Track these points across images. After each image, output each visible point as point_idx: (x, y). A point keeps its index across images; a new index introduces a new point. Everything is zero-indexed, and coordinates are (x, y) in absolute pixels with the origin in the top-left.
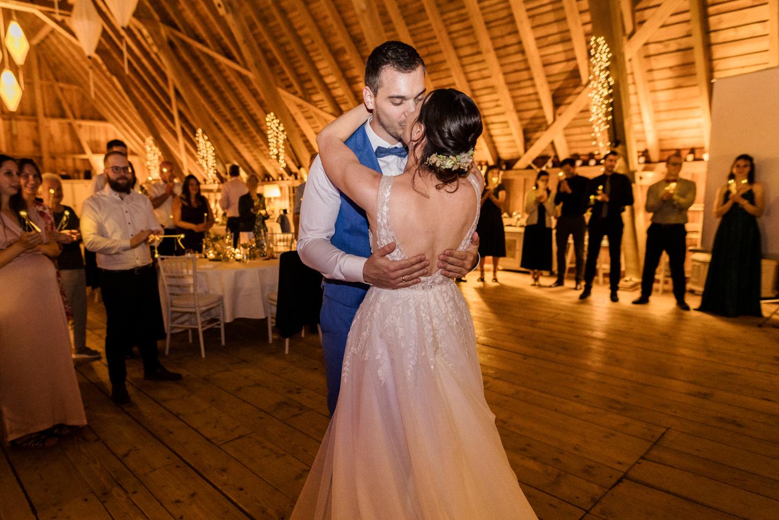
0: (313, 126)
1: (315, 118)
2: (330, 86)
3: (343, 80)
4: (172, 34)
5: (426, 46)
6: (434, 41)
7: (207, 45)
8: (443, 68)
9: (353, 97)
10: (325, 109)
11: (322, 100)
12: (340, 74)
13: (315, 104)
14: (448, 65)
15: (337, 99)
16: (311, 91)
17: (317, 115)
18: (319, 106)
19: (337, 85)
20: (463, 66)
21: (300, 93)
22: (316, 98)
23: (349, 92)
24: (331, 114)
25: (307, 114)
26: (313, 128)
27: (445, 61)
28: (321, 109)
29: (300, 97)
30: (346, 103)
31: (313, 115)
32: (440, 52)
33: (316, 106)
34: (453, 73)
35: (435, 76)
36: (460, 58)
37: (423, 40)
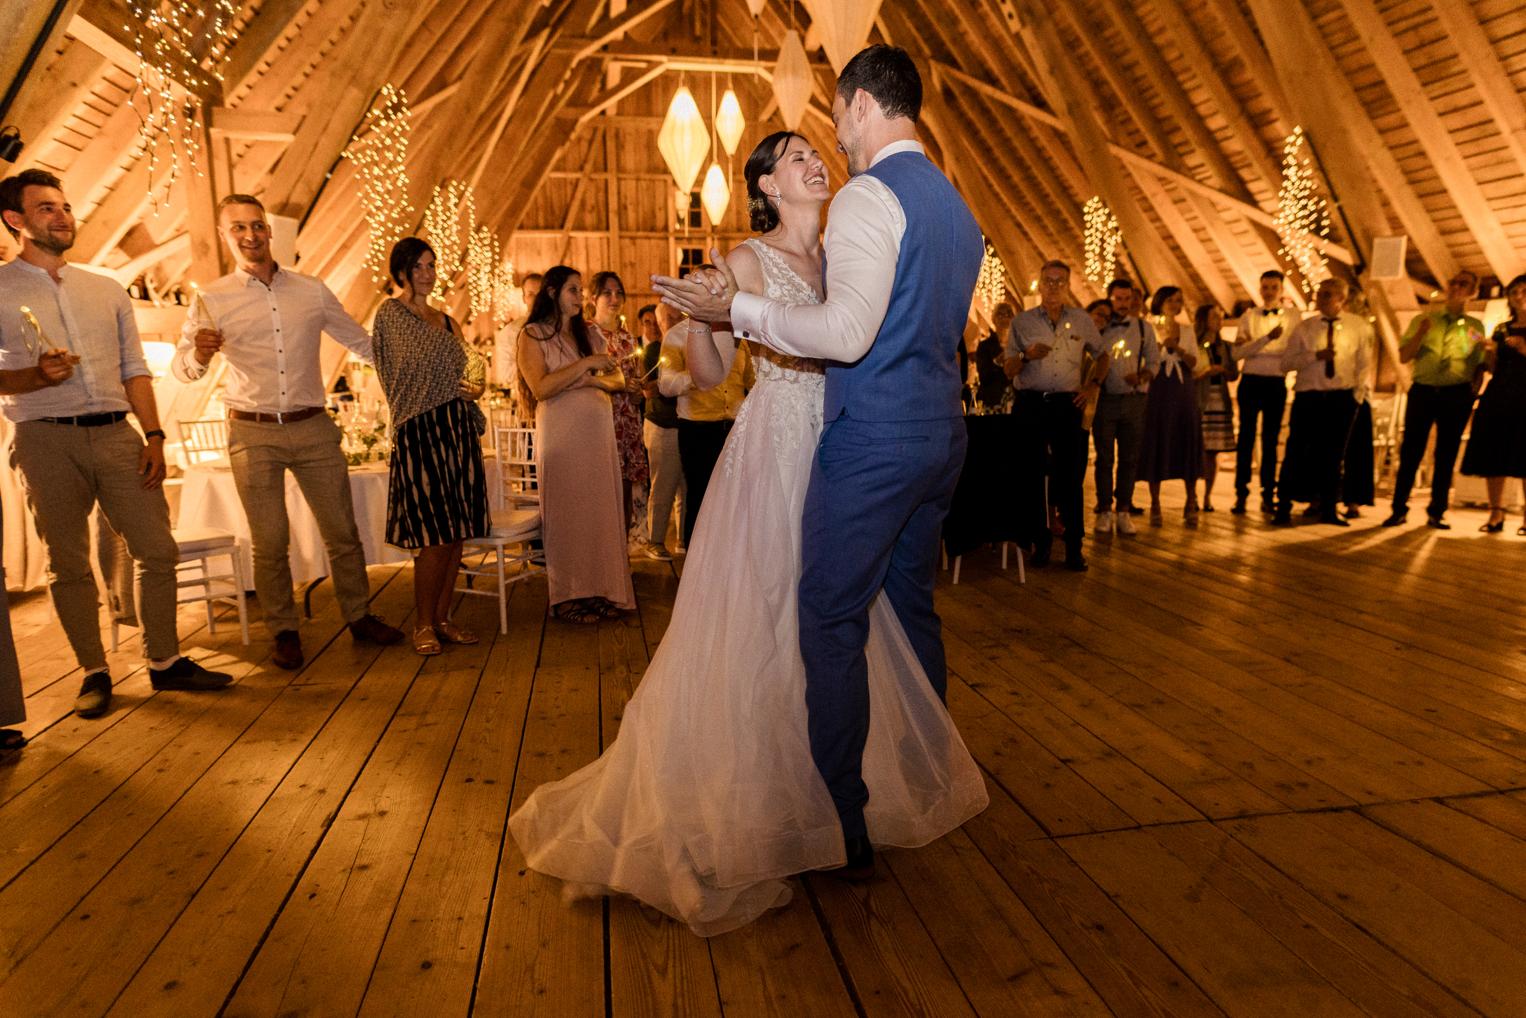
0: (1188, 216)
1: (1190, 202)
2: (1219, 136)
3: (1242, 121)
4: (948, 74)
5: (1415, 27)
6: (1430, 15)
7: (1002, 89)
8: (1455, 69)
9: (1262, 152)
10: (1210, 182)
11: (1202, 165)
12: (1235, 110)
13: (1189, 173)
14: (1465, 60)
15: (1233, 159)
16: (1182, 150)
17: (1193, 194)
18: (1198, 177)
19: (1229, 132)
20: (1503, 58)
21: (1160, 155)
22: (1192, 161)
23: (1255, 143)
24: (1221, 190)
25: (1176, 195)
26: (1188, 220)
27: (1455, 56)
28: (1200, 181)
29: (1161, 164)
30: (1249, 165)
31: (1185, 194)
32: (1442, 38)
33: (1192, 178)
34: (1475, 78)
35: (1437, 88)
36: (1494, 42)
37: (1406, 18)
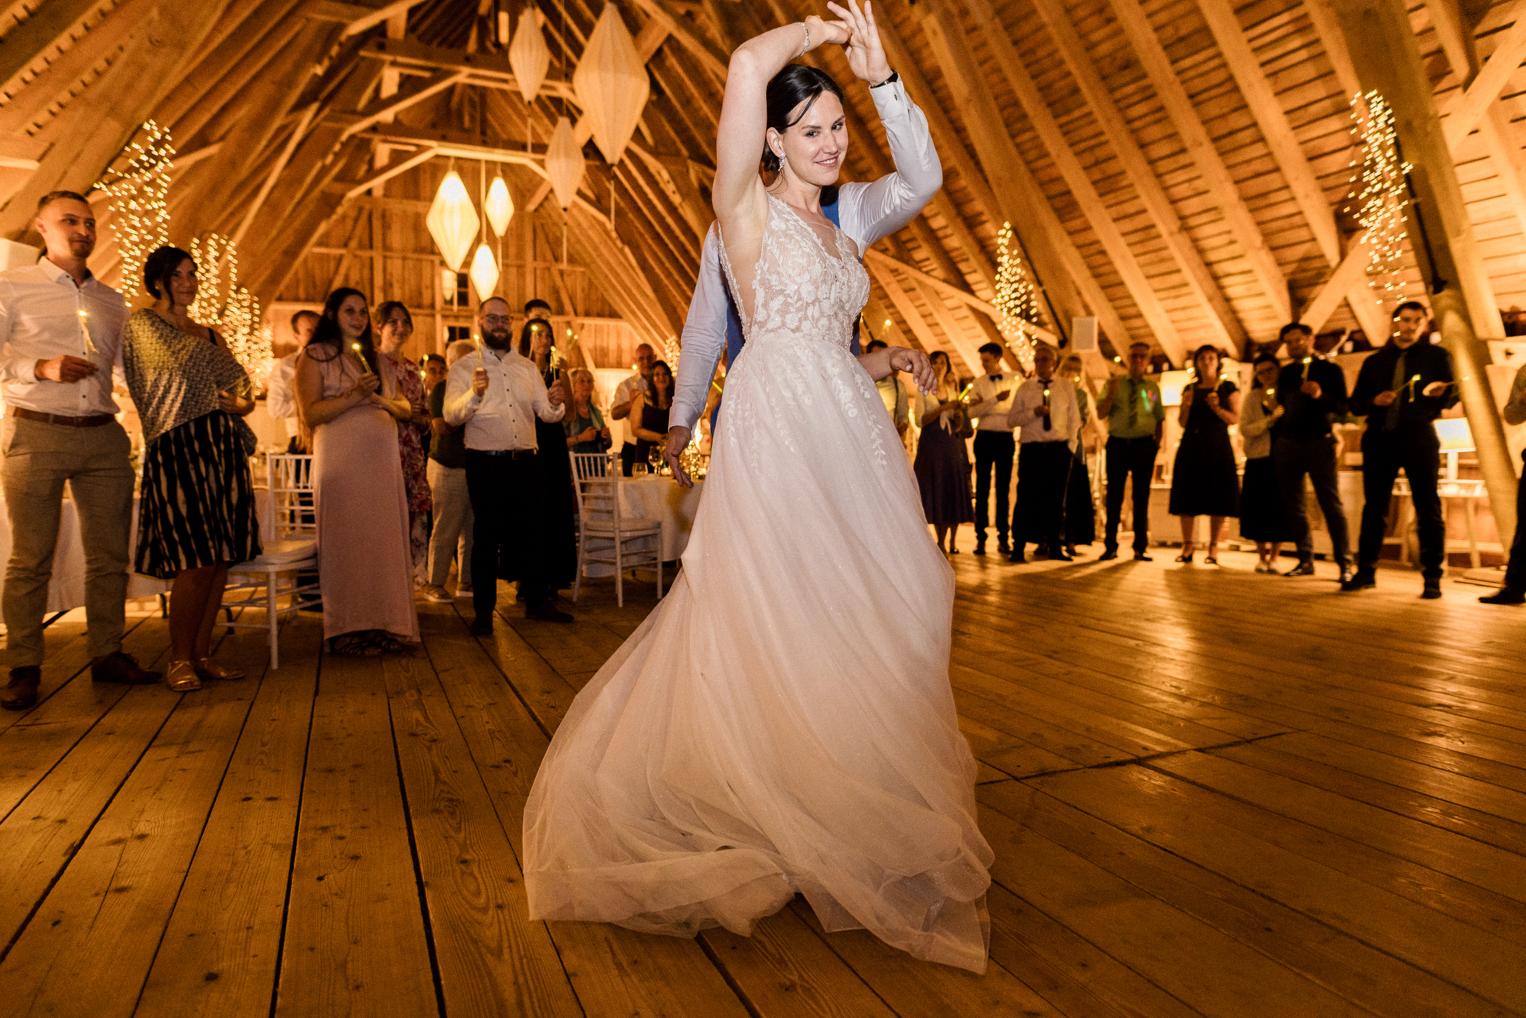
0: (917, 303)
1: (919, 290)
2: (941, 234)
3: (959, 220)
4: (704, 173)
5: (1091, 149)
6: (1103, 138)
8: (1124, 183)
9: (976, 249)
10: (935, 273)
11: (928, 259)
12: (953, 212)
13: (916, 265)
14: (1131, 177)
15: (954, 254)
16: (910, 245)
17: (920, 283)
18: (925, 269)
19: (949, 231)
20: (1159, 176)
21: (892, 249)
22: (919, 255)
23: (970, 240)
24: (945, 281)
25: (906, 285)
26: (917, 307)
27: (1123, 172)
28: (927, 273)
29: (893, 257)
30: (967, 260)
31: (914, 284)
32: (1112, 158)
33: (920, 269)
34: (1139, 190)
35: (1111, 199)
36: (1151, 162)
37: (1085, 140)
